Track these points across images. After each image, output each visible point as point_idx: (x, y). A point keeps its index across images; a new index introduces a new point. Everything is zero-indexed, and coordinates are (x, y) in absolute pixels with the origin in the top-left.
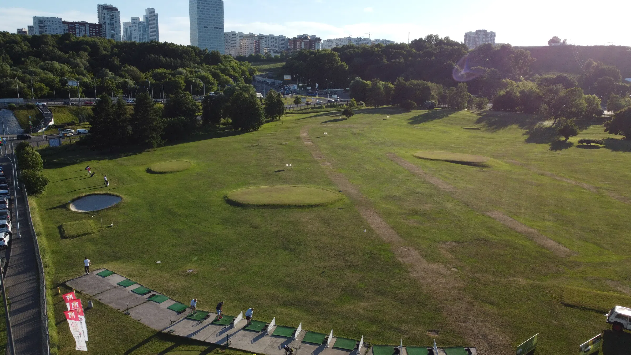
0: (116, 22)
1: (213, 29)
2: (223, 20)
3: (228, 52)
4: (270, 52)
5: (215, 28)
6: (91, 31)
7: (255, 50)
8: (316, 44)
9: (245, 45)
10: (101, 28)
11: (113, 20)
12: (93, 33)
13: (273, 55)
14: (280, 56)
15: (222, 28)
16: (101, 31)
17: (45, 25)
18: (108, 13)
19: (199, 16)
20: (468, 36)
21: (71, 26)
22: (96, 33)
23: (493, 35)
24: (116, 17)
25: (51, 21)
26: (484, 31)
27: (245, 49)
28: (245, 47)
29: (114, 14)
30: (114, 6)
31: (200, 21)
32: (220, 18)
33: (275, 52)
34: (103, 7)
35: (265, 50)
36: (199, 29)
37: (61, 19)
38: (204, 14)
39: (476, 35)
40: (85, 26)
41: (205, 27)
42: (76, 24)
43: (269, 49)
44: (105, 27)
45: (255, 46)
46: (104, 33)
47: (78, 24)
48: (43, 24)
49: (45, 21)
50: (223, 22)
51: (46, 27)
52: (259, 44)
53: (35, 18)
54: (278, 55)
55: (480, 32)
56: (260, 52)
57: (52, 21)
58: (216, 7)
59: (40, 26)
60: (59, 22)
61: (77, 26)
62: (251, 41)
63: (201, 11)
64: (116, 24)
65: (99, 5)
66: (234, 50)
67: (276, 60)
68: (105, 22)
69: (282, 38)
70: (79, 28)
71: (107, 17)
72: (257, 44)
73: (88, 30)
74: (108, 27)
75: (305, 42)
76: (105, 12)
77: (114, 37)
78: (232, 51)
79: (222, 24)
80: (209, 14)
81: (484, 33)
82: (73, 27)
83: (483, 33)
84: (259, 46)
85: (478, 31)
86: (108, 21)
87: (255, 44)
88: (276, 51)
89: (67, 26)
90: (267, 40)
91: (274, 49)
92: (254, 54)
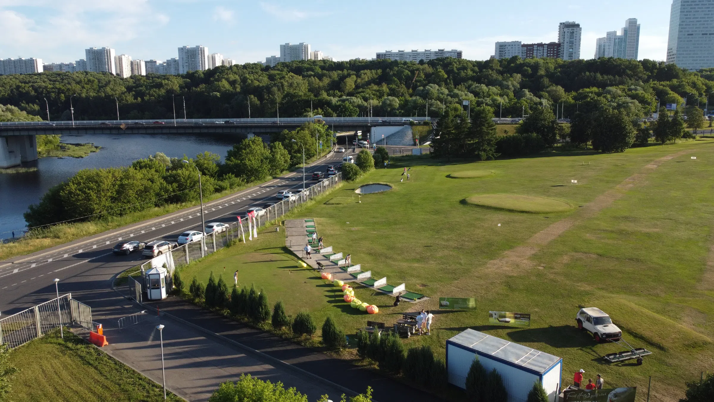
0: (576, 40)
1: (701, 36)
5: (703, 34)
10: (559, 48)
11: (573, 38)
12: (550, 53)
16: (559, 50)
17: (505, 49)
18: (568, 30)
19: (682, 22)
21: (529, 48)
22: (553, 53)
24: (576, 34)
29: (575, 30)
30: (576, 23)
31: (682, 28)
34: (564, 25)
36: (679, 38)
38: (690, 18)
40: (544, 47)
41: (688, 35)
44: (564, 46)
46: (562, 52)
47: (537, 46)
48: (503, 49)
49: (506, 45)
51: (505, 52)
53: (497, 44)
57: (512, 45)
59: (500, 51)
60: (518, 45)
61: (535, 47)
65: (561, 24)
68: (564, 41)
70: (537, 50)
73: (545, 51)
82: (531, 49)
89: (525, 48)
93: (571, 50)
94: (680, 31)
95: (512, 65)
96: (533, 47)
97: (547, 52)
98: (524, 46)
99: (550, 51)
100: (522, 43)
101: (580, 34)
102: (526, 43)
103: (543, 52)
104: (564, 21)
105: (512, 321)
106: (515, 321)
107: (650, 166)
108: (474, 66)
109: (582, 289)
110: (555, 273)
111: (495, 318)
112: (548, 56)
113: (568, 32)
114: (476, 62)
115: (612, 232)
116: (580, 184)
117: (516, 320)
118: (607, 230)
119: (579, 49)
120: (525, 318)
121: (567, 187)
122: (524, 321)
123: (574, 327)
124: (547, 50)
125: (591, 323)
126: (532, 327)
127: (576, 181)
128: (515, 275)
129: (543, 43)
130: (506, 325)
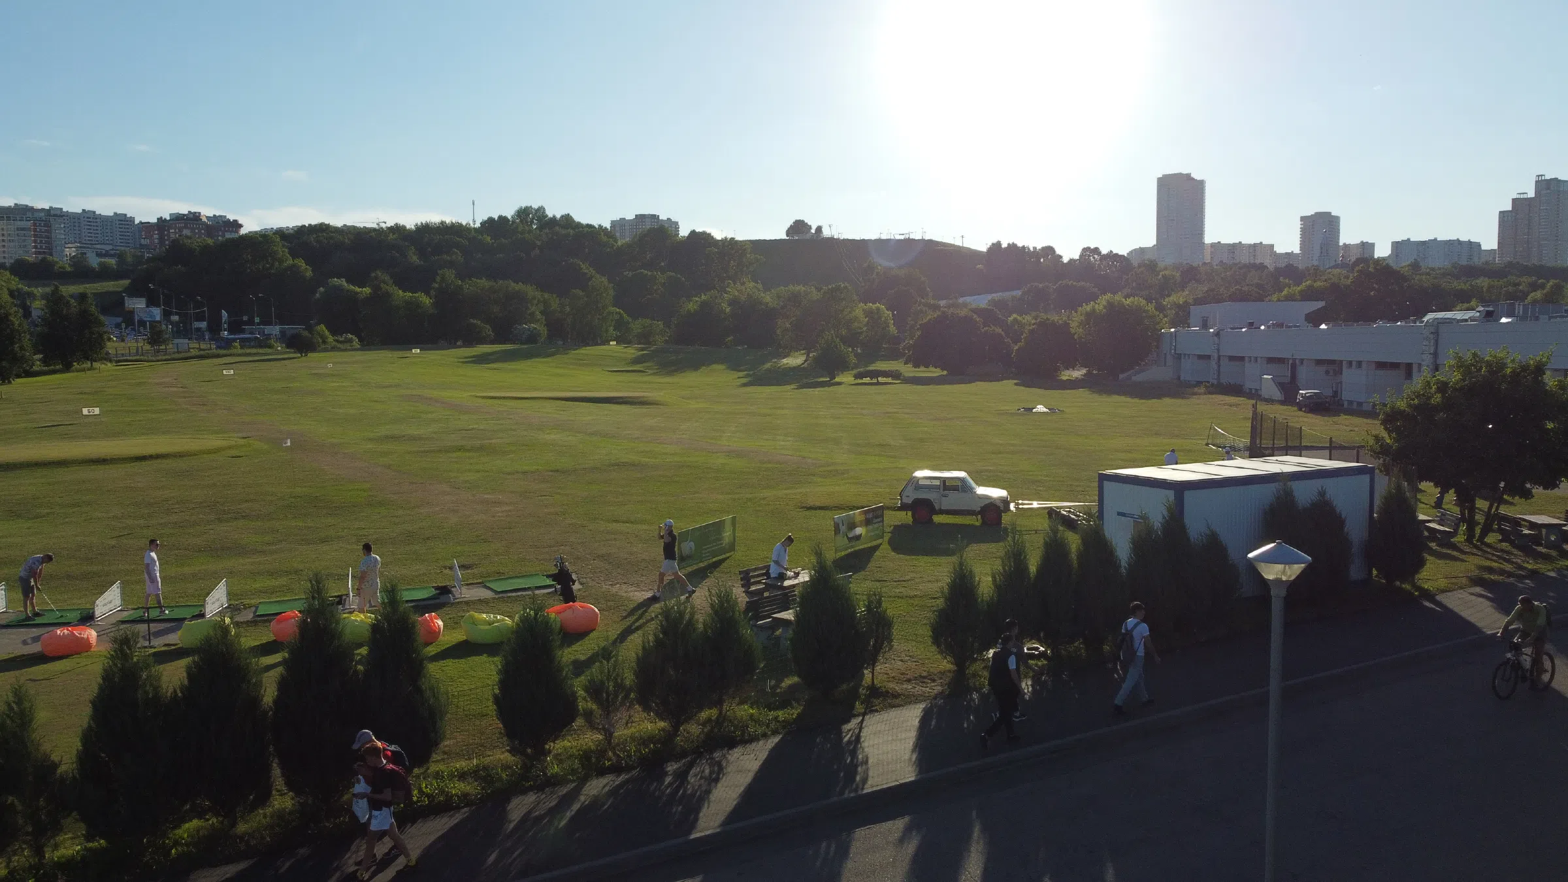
4: (85, 254)
7: (35, 247)
8: (227, 235)
13: (94, 261)
14: (119, 264)
20: (618, 229)
26: (654, 218)
33: (101, 255)
35: (67, 249)
39: (636, 225)
43: (81, 247)
45: (35, 236)
52: (46, 231)
54: (112, 262)
55: (644, 220)
56: (51, 254)
62: (21, 224)
67: (104, 274)
69: (123, 221)
72: (40, 231)
75: (193, 230)
81: (654, 222)
83: (652, 222)
84: (48, 237)
85: (641, 218)
87: (35, 230)
88: (103, 251)
90: (77, 224)
91: (98, 246)
92: (31, 258)
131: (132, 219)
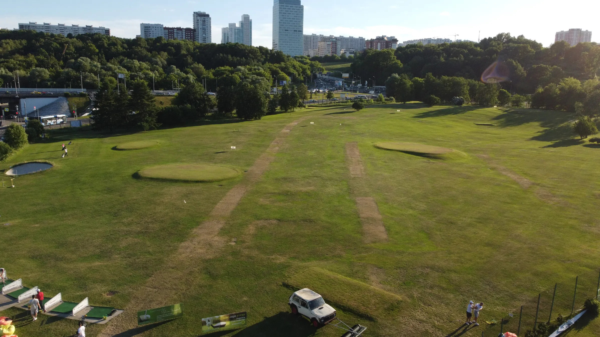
0: (207, 27)
1: (293, 32)
2: (303, 23)
3: (307, 53)
4: (346, 53)
5: (294, 31)
6: (186, 36)
7: (332, 51)
8: (393, 44)
9: (322, 46)
10: (195, 33)
11: (205, 25)
12: (188, 37)
13: (348, 55)
14: (354, 57)
15: (301, 31)
16: (195, 35)
17: (150, 30)
18: (201, 19)
19: (281, 20)
20: (559, 36)
21: (171, 31)
22: (190, 37)
23: (588, 34)
24: (207, 22)
25: (154, 27)
26: (579, 30)
27: (322, 50)
28: (322, 48)
29: (206, 19)
30: (207, 13)
31: (281, 25)
32: (299, 22)
33: (350, 53)
34: (197, 14)
35: (341, 51)
36: (280, 32)
37: (163, 25)
38: (286, 18)
39: (569, 34)
40: (182, 31)
41: (285, 30)
42: (174, 30)
43: (346, 50)
44: (198, 31)
45: (332, 47)
46: (197, 36)
47: (176, 30)
48: (148, 30)
49: (150, 27)
50: (303, 25)
51: (150, 32)
53: (142, 25)
54: (352, 55)
55: (573, 31)
56: (336, 53)
57: (156, 27)
58: (297, 12)
59: (145, 32)
60: (161, 28)
61: (175, 30)
62: (328, 43)
63: (282, 16)
64: (207, 29)
65: (194, 13)
66: (312, 51)
67: (349, 60)
68: (198, 27)
69: (361, 39)
70: (177, 33)
71: (200, 22)
72: (334, 45)
73: (184, 34)
74: (200, 32)
75: (381, 43)
76: (199, 18)
77: (205, 41)
78: (311, 52)
79: (301, 27)
80: (290, 19)
81: (579, 32)
82: (172, 32)
83: (577, 32)
84: (336, 47)
85: (572, 31)
86: (200, 26)
87: (332, 45)
88: (352, 51)
89: (167, 31)
90: (347, 41)
91: (351, 50)
92: (329, 55)
93: (204, 35)
94: (280, 28)
95: (158, 44)
96: (174, 31)
97: (185, 36)
98: (165, 28)
99: (188, 35)
100: (164, 26)
101: (210, 22)
102: (167, 27)
103: (182, 35)
104: (197, 11)
105: (227, 323)
106: (230, 323)
107: (285, 131)
108: (123, 43)
109: (278, 262)
110: (248, 248)
111: (209, 325)
112: (186, 39)
113: (201, 20)
114: (124, 39)
115: (279, 194)
116: (238, 150)
117: (232, 321)
118: (274, 193)
119: (211, 34)
120: (241, 317)
121: (228, 153)
122: (240, 320)
123: (287, 312)
124: (185, 33)
125: (307, 308)
126: (249, 325)
127: (235, 147)
128: (211, 257)
129: (182, 28)
130: (222, 329)
131: (364, 39)
